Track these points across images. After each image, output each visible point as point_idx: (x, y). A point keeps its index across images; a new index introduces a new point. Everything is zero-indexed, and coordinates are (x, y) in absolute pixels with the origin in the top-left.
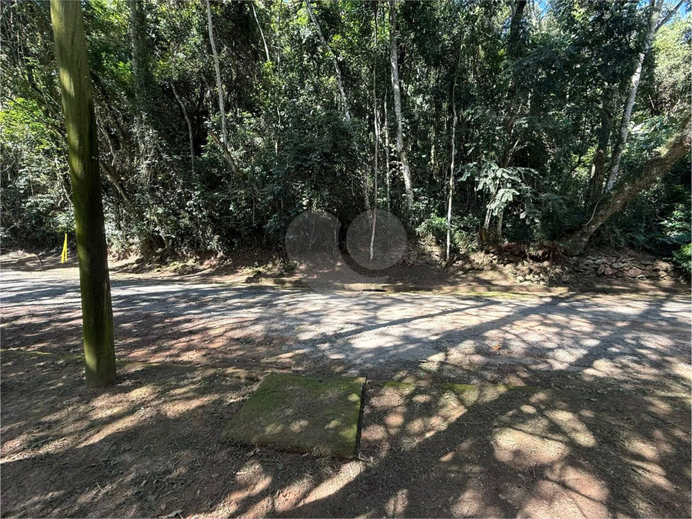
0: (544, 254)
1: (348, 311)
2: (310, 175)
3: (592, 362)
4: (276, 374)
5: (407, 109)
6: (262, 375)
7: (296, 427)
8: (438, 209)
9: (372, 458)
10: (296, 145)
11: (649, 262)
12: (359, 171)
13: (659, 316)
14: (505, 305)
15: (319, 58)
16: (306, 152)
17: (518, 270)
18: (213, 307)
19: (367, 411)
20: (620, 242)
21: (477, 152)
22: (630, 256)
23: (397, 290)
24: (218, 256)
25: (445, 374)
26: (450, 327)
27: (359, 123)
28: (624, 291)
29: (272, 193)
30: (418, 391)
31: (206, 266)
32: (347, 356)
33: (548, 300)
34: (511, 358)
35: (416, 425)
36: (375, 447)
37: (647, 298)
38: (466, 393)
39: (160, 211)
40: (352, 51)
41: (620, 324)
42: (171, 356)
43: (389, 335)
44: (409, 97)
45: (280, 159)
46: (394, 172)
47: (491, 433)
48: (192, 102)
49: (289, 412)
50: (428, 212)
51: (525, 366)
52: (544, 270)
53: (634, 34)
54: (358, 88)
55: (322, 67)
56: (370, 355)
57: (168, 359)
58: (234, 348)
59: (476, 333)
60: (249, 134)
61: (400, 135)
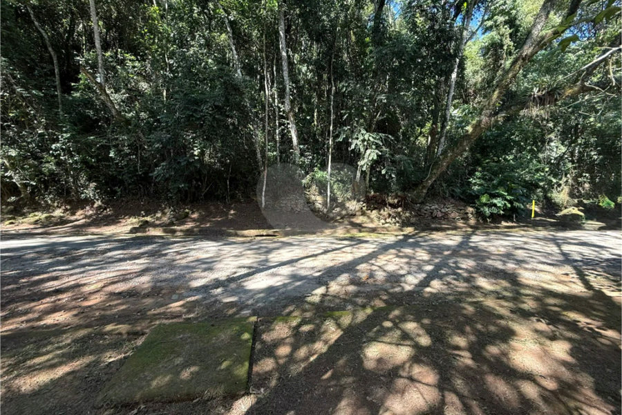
0: (398, 202)
1: (242, 256)
2: (202, 125)
3: (429, 282)
4: (164, 325)
5: (295, 75)
6: (148, 328)
7: (186, 375)
8: (321, 164)
9: (262, 390)
10: (186, 94)
11: (463, 208)
12: (251, 127)
13: (468, 245)
14: (372, 243)
15: (210, 14)
16: (197, 103)
17: (381, 215)
18: (89, 260)
19: (258, 346)
20: (446, 193)
21: (350, 118)
22: (452, 203)
23: (287, 234)
24: (96, 205)
25: (326, 304)
26: (330, 264)
27: (250, 81)
28: (448, 229)
29: (160, 141)
30: (304, 322)
31: (80, 216)
32: (240, 298)
33: (401, 237)
34: (376, 285)
35: (302, 352)
36: (266, 379)
37: (461, 233)
38: (342, 319)
39: (13, 153)
40: (243, 13)
41: (446, 253)
42: (27, 321)
43: (279, 275)
44: (296, 65)
45: (169, 107)
46: (283, 130)
47: (361, 348)
48: (59, 33)
49: (179, 361)
50: (312, 166)
51: (386, 290)
52: (398, 214)
53: (453, 43)
54: (249, 48)
55: (213, 22)
56: (262, 295)
57: (24, 325)
58: (115, 302)
59: (350, 267)
60: (133, 78)
61: (288, 97)
